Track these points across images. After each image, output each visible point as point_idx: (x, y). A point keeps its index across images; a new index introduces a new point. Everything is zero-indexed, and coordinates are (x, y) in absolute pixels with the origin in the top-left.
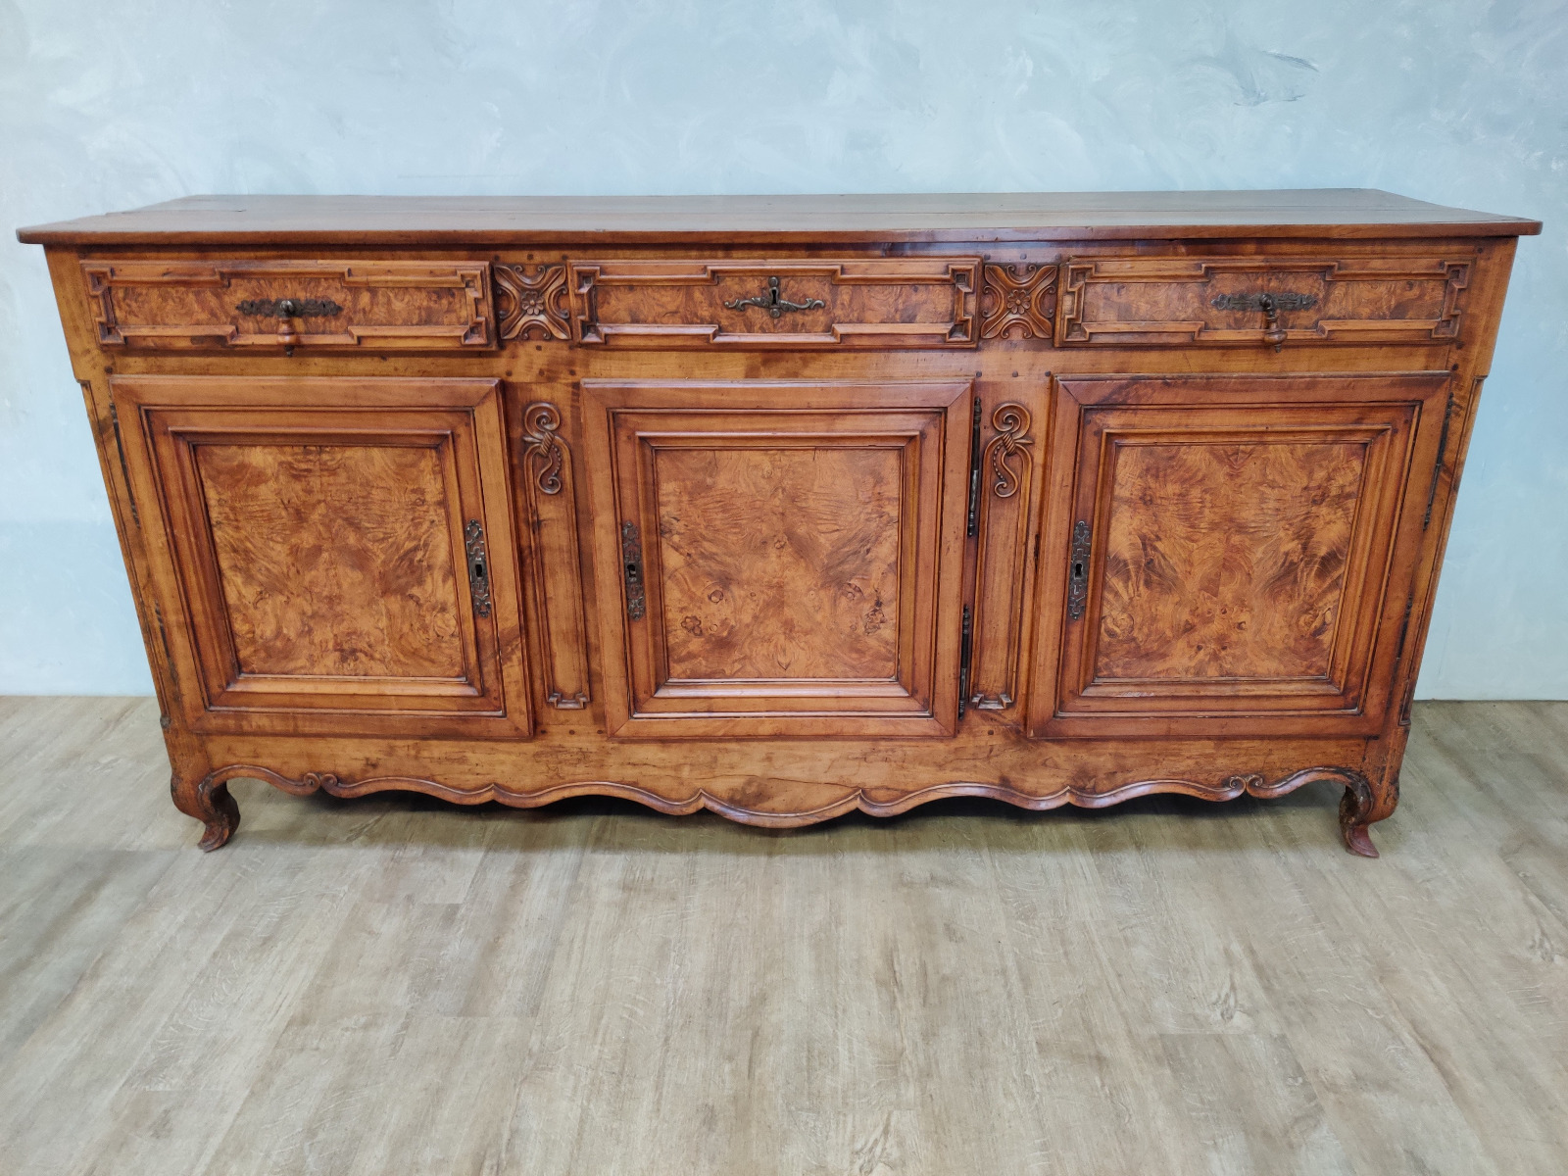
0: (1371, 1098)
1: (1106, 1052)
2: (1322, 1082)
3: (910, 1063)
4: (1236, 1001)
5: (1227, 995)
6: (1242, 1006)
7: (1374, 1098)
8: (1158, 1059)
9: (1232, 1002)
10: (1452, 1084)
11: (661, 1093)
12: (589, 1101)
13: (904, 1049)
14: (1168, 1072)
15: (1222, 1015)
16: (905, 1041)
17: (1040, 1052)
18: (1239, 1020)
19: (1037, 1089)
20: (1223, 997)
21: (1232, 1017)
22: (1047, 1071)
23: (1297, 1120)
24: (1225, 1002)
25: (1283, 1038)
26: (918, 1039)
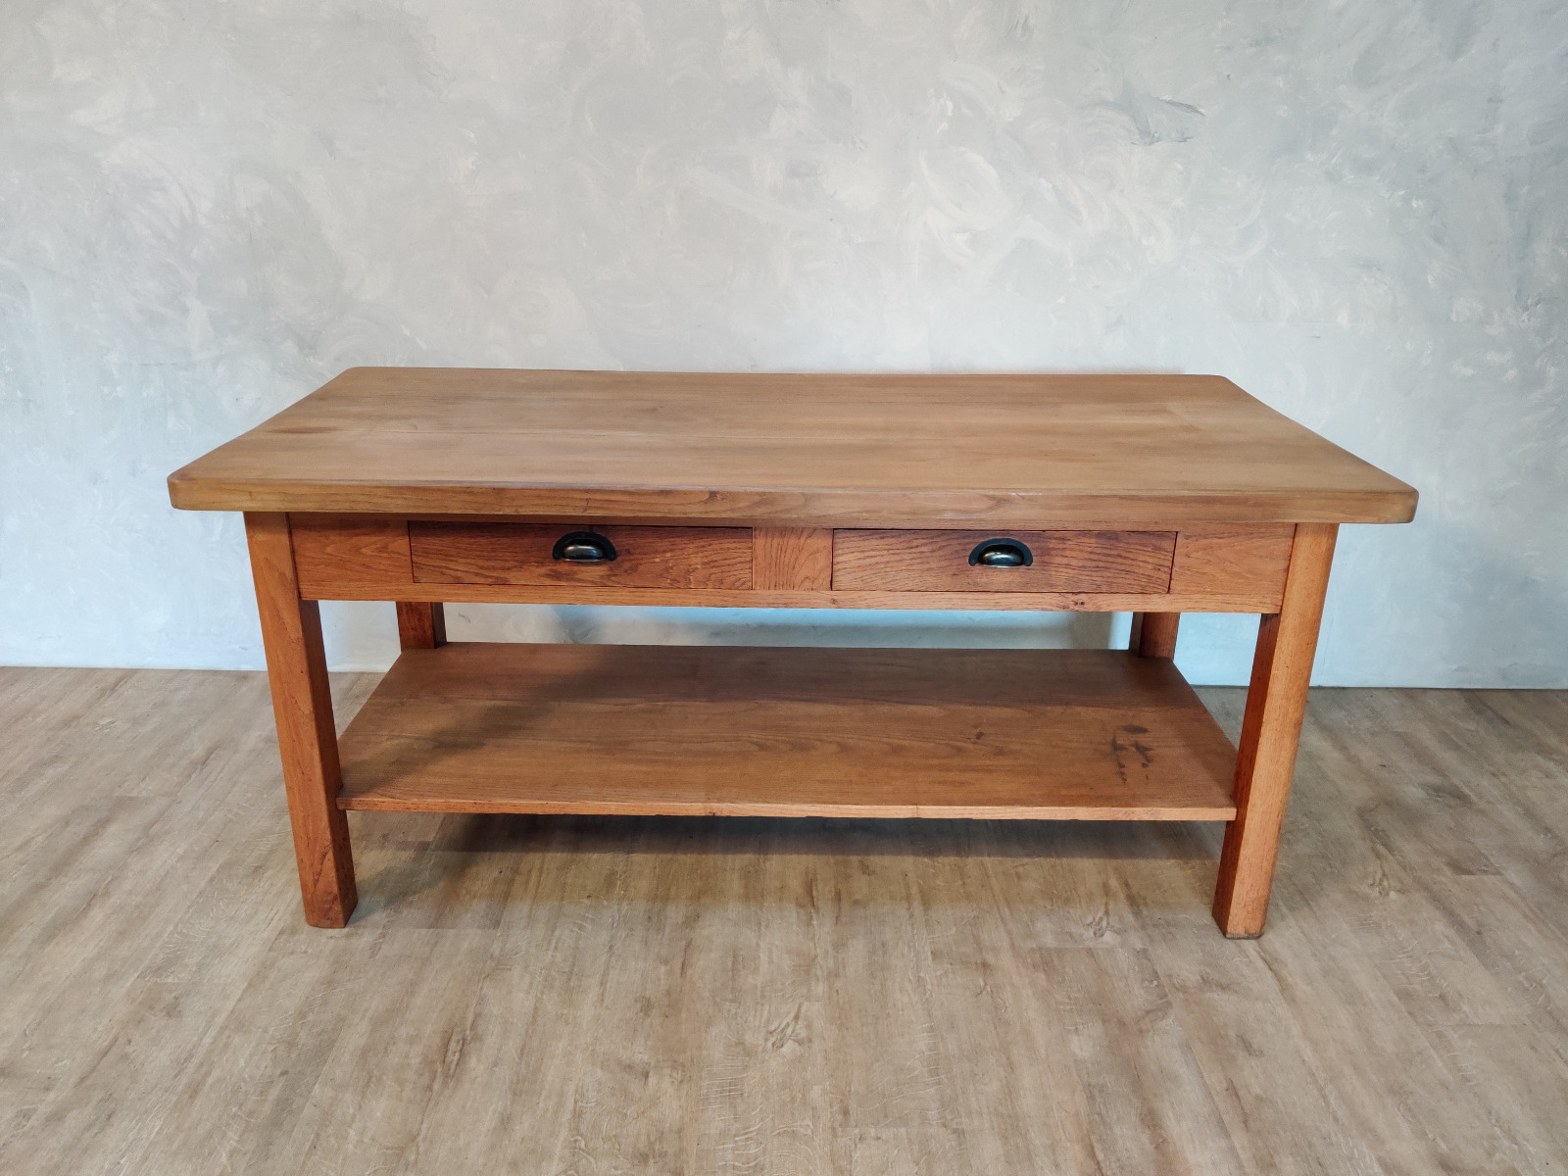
0: (1215, 997)
1: (990, 958)
2: (1174, 984)
3: (821, 967)
4: (1108, 923)
5: (1101, 919)
6: (1113, 927)
7: (1216, 996)
8: (1034, 966)
9: (1104, 923)
10: (1284, 987)
11: (605, 988)
12: (542, 993)
13: (816, 956)
14: (1042, 976)
15: (1095, 934)
16: (818, 950)
17: (933, 959)
18: (1108, 937)
19: (929, 987)
20: (1097, 919)
21: (1103, 935)
22: (938, 974)
23: (1148, 1012)
24: (1099, 923)
25: (1145, 951)
26: (830, 949)
